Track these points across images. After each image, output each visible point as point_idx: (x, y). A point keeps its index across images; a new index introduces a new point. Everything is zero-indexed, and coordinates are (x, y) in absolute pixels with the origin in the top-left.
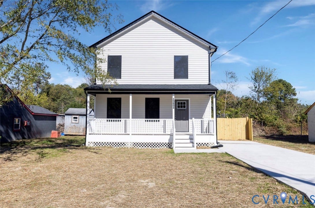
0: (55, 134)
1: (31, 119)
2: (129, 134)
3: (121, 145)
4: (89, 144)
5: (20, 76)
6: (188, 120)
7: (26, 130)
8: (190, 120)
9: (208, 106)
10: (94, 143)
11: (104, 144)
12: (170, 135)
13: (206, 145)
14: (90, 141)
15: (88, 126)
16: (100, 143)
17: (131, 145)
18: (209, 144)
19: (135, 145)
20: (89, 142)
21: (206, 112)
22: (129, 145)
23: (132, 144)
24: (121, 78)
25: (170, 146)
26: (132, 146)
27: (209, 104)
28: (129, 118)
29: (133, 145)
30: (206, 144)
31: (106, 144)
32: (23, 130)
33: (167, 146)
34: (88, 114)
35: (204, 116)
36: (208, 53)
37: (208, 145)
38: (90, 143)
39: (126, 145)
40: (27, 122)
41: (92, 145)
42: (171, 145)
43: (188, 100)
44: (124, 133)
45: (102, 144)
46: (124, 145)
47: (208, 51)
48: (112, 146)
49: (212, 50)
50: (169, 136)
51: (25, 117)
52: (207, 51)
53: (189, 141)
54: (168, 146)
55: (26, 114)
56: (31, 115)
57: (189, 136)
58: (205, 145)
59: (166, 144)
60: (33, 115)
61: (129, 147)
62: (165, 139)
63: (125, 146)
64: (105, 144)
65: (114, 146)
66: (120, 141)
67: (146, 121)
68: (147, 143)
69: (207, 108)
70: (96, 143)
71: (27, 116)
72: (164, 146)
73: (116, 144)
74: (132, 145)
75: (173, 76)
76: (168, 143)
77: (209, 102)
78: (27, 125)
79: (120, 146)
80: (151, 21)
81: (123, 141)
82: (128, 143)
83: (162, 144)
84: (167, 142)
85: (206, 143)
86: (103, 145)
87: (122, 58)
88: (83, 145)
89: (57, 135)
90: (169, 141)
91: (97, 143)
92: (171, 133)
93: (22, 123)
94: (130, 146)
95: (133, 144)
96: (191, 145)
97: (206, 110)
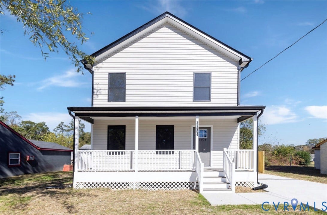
0: (67, 168)
1: (36, 153)
2: (134, 171)
3: (123, 185)
4: (78, 185)
5: (63, 127)
6: (210, 152)
7: (30, 165)
8: (212, 152)
9: (235, 134)
10: (85, 183)
11: (98, 185)
12: (193, 171)
13: (243, 185)
14: (80, 181)
15: (77, 160)
16: (93, 183)
17: (136, 185)
18: (246, 183)
19: (142, 185)
20: (77, 183)
21: (232, 142)
22: (134, 186)
23: (138, 183)
24: (125, 101)
25: (191, 186)
26: (138, 187)
27: (236, 132)
28: (134, 149)
29: (140, 186)
30: (243, 183)
31: (102, 185)
32: (24, 164)
33: (187, 186)
34: (77, 144)
35: (229, 146)
36: (238, 69)
37: (245, 185)
38: (80, 183)
39: (130, 185)
40: (29, 157)
41: (81, 186)
42: (193, 184)
43: (210, 127)
44: (130, 170)
45: (96, 185)
46: (127, 185)
47: (238, 67)
48: (110, 187)
49: (243, 65)
50: (191, 172)
51: (27, 152)
52: (236, 66)
53: (220, 180)
54: (189, 186)
55: (29, 149)
56: (36, 150)
57: (219, 172)
58: (241, 185)
59: (185, 184)
60: (39, 150)
61: (134, 189)
62: (186, 177)
63: (128, 187)
64: (100, 185)
65: (113, 187)
66: (121, 181)
67: (157, 153)
68: (159, 183)
69: (234, 137)
70: (87, 183)
71: (30, 151)
72: (184, 186)
73: (115, 185)
74: (138, 185)
75: (192, 98)
76: (189, 183)
77: (237, 130)
78: (30, 160)
79: (121, 187)
80: (165, 28)
81: (125, 181)
82: (132, 183)
83: (180, 184)
84: (188, 181)
85: (243, 181)
86: (98, 187)
87: (127, 76)
88: (70, 186)
89: (69, 169)
90: (190, 180)
91: (89, 183)
92: (193, 169)
93: (23, 158)
94: (136, 187)
95: (140, 184)
96: (225, 186)
97: (233, 139)
